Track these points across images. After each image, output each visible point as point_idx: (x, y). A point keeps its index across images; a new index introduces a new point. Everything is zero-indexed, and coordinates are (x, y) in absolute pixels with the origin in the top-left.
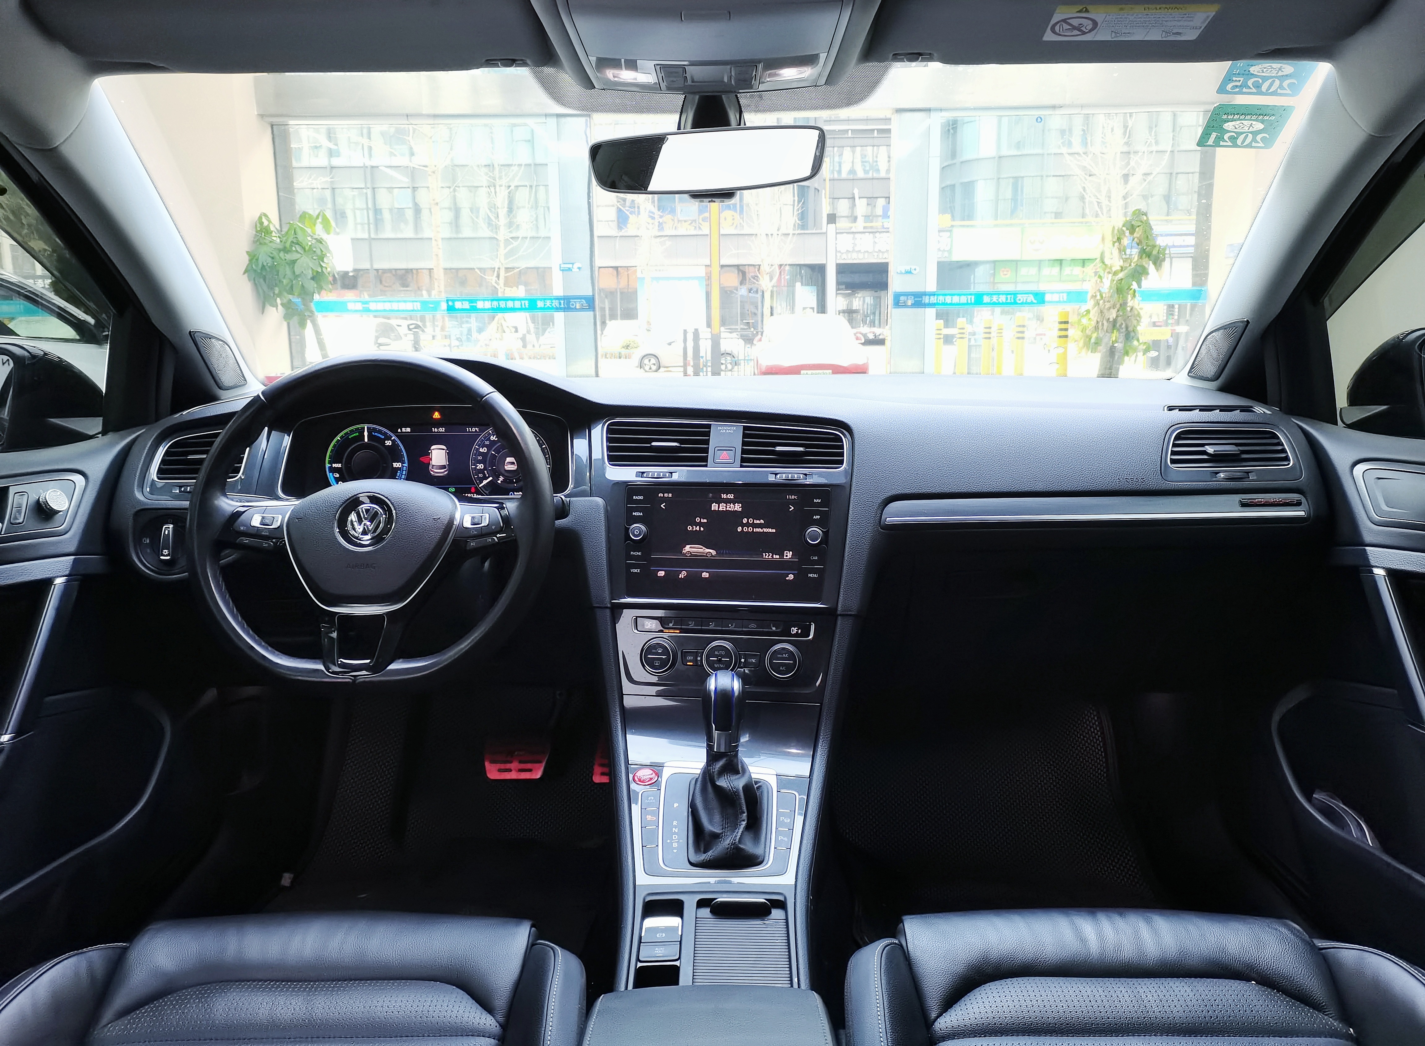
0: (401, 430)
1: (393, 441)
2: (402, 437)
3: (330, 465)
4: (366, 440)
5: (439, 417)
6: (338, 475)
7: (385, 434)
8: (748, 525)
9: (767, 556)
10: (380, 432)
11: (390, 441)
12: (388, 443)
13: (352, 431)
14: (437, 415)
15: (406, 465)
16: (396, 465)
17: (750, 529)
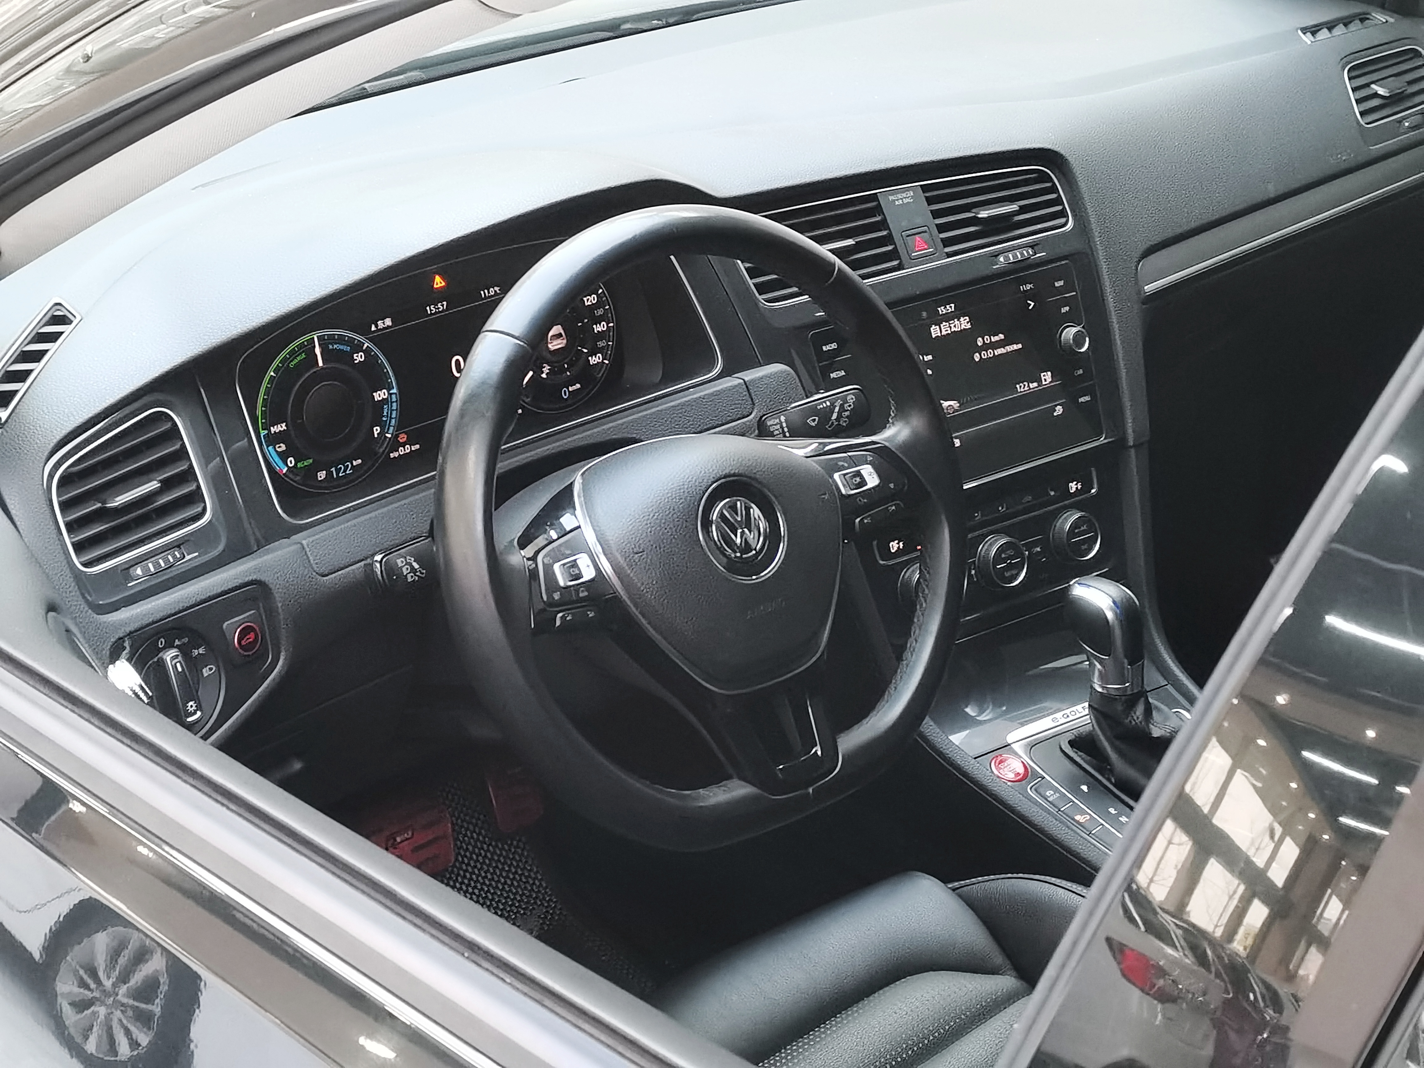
0: (376, 326)
1: (367, 352)
2: (381, 339)
3: (266, 432)
4: (321, 364)
5: (443, 284)
6: (283, 447)
7: (350, 342)
8: (986, 347)
9: (1022, 388)
10: (341, 340)
11: (361, 353)
12: (359, 357)
13: (293, 353)
14: (439, 282)
15: (394, 391)
16: (380, 395)
17: (990, 353)
